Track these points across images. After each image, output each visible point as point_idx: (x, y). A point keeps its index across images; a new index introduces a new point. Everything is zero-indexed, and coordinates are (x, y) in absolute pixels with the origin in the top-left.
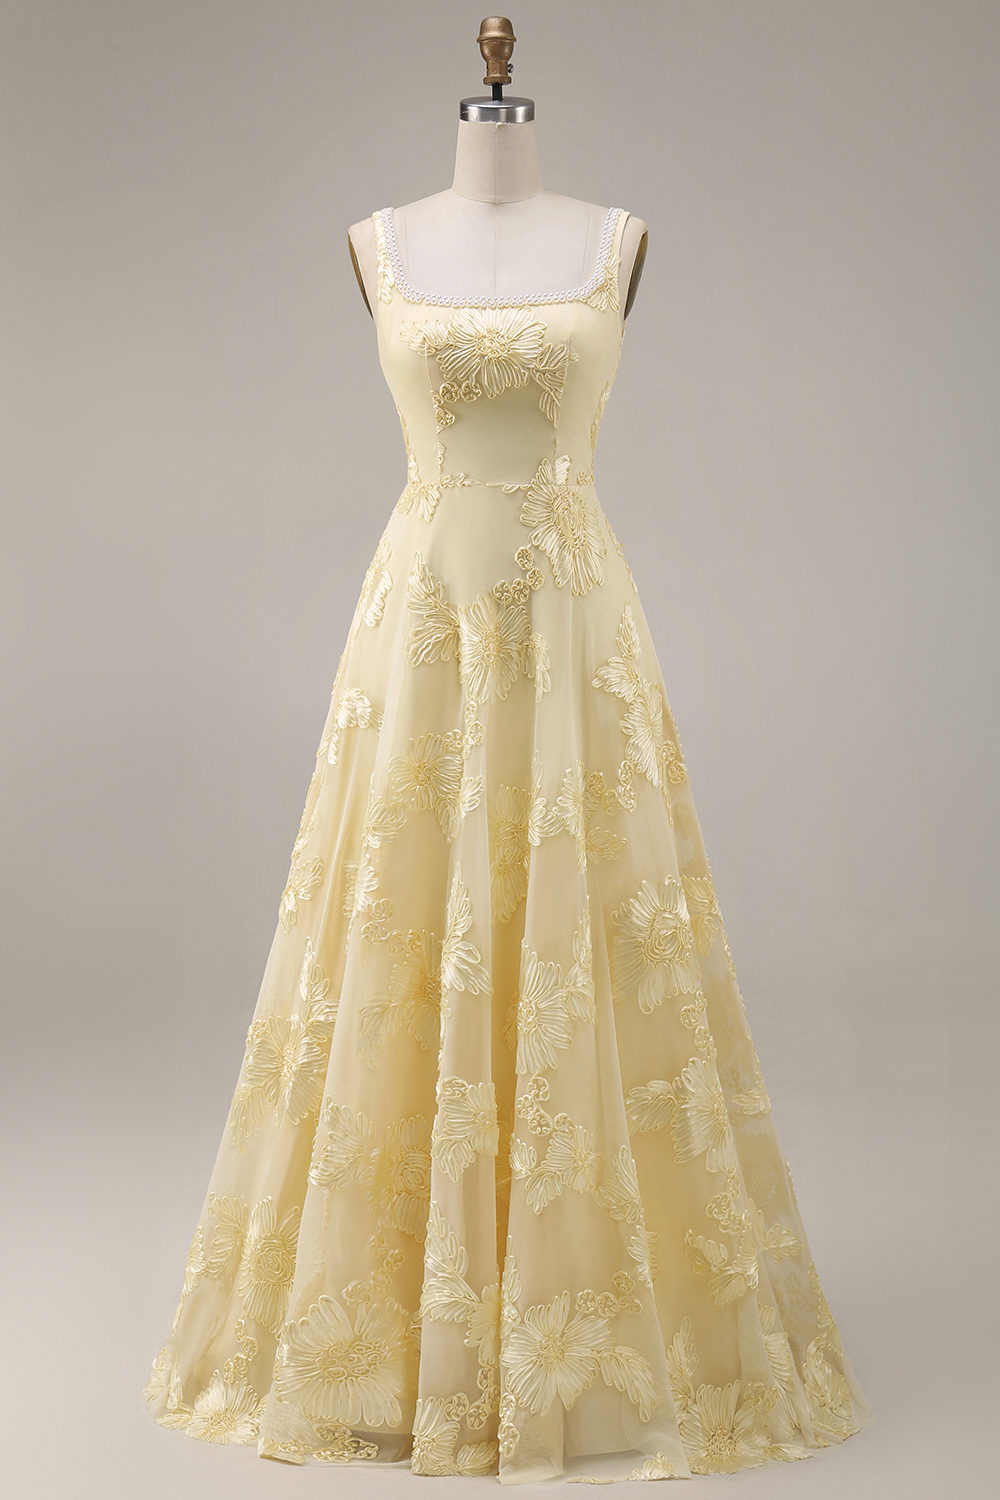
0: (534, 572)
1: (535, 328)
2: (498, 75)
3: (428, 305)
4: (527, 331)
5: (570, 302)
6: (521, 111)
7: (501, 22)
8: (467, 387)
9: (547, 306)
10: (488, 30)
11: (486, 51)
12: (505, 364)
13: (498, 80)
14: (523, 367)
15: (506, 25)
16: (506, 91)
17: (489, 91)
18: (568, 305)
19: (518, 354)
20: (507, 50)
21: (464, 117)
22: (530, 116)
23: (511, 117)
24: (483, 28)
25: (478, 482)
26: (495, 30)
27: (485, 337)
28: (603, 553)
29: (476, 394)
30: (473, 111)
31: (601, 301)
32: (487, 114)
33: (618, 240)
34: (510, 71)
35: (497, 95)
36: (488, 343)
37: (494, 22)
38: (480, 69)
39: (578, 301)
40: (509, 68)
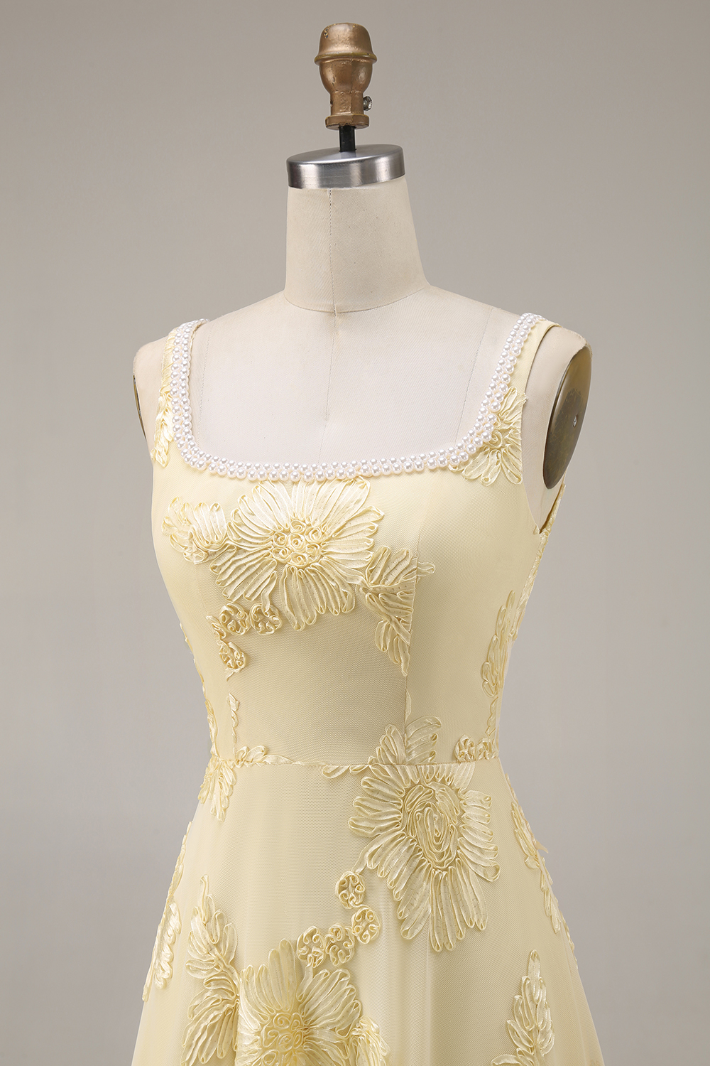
0: (364, 913)
1: (365, 519)
2: (349, 113)
3: (213, 475)
4: (354, 523)
5: (432, 471)
6: (383, 164)
7: (354, 31)
8: (259, 612)
9: (393, 479)
10: (332, 43)
11: (330, 76)
12: (314, 576)
13: (350, 122)
14: (343, 584)
15: (361, 36)
16: (361, 137)
17: (334, 138)
18: (427, 474)
19: (335, 562)
20: (362, 75)
21: (295, 179)
22: (398, 170)
23: (369, 176)
24: (325, 40)
25: (284, 760)
26: (344, 43)
27: (288, 532)
28: (490, 874)
29: (272, 623)
30: (310, 172)
31: (489, 467)
32: (332, 176)
33: (525, 365)
34: (366, 108)
35: (348, 144)
36: (291, 545)
37: (342, 31)
38: (321, 104)
39: (445, 469)
40: (364, 103)
